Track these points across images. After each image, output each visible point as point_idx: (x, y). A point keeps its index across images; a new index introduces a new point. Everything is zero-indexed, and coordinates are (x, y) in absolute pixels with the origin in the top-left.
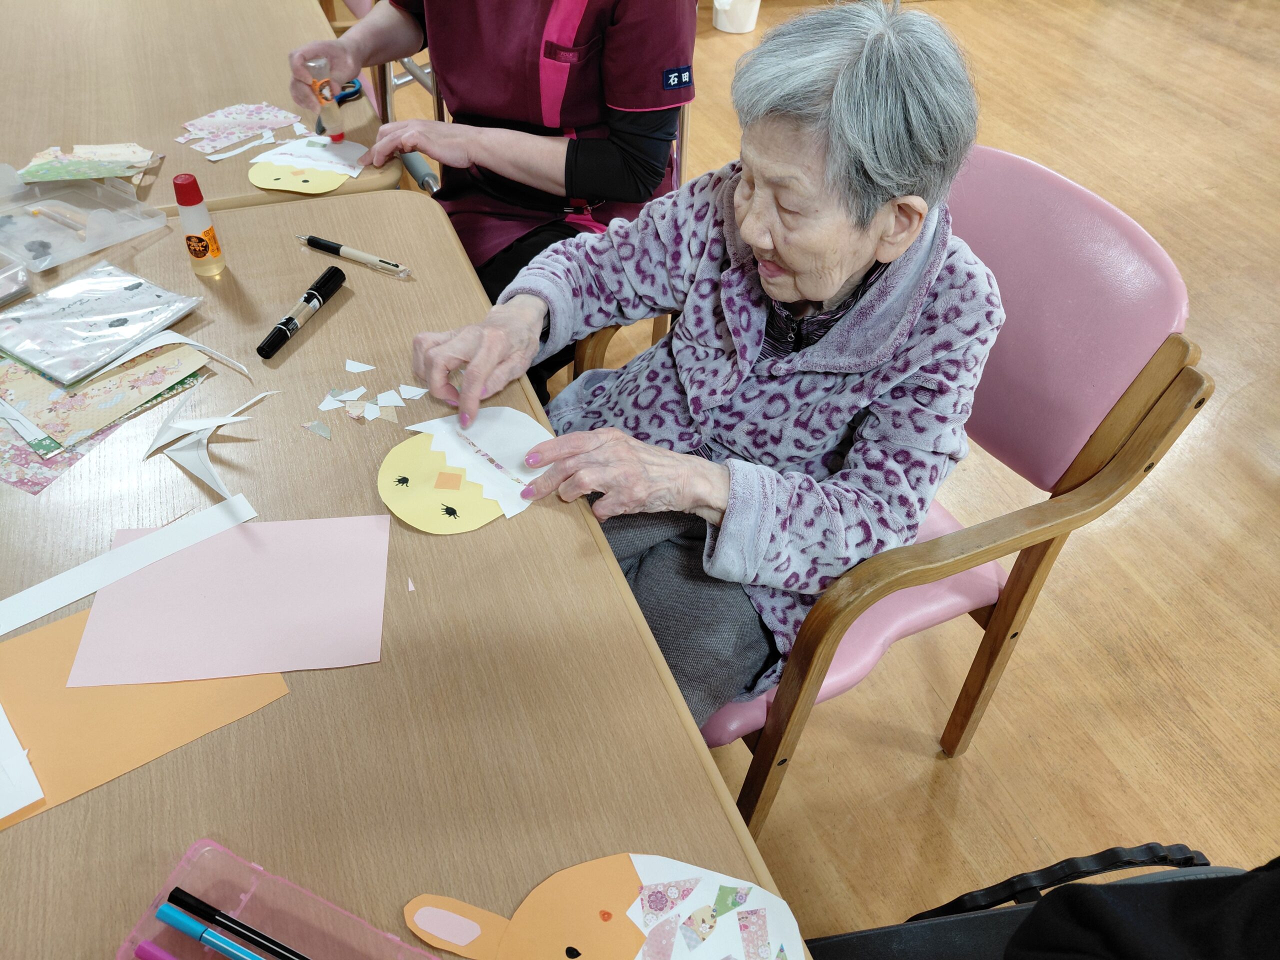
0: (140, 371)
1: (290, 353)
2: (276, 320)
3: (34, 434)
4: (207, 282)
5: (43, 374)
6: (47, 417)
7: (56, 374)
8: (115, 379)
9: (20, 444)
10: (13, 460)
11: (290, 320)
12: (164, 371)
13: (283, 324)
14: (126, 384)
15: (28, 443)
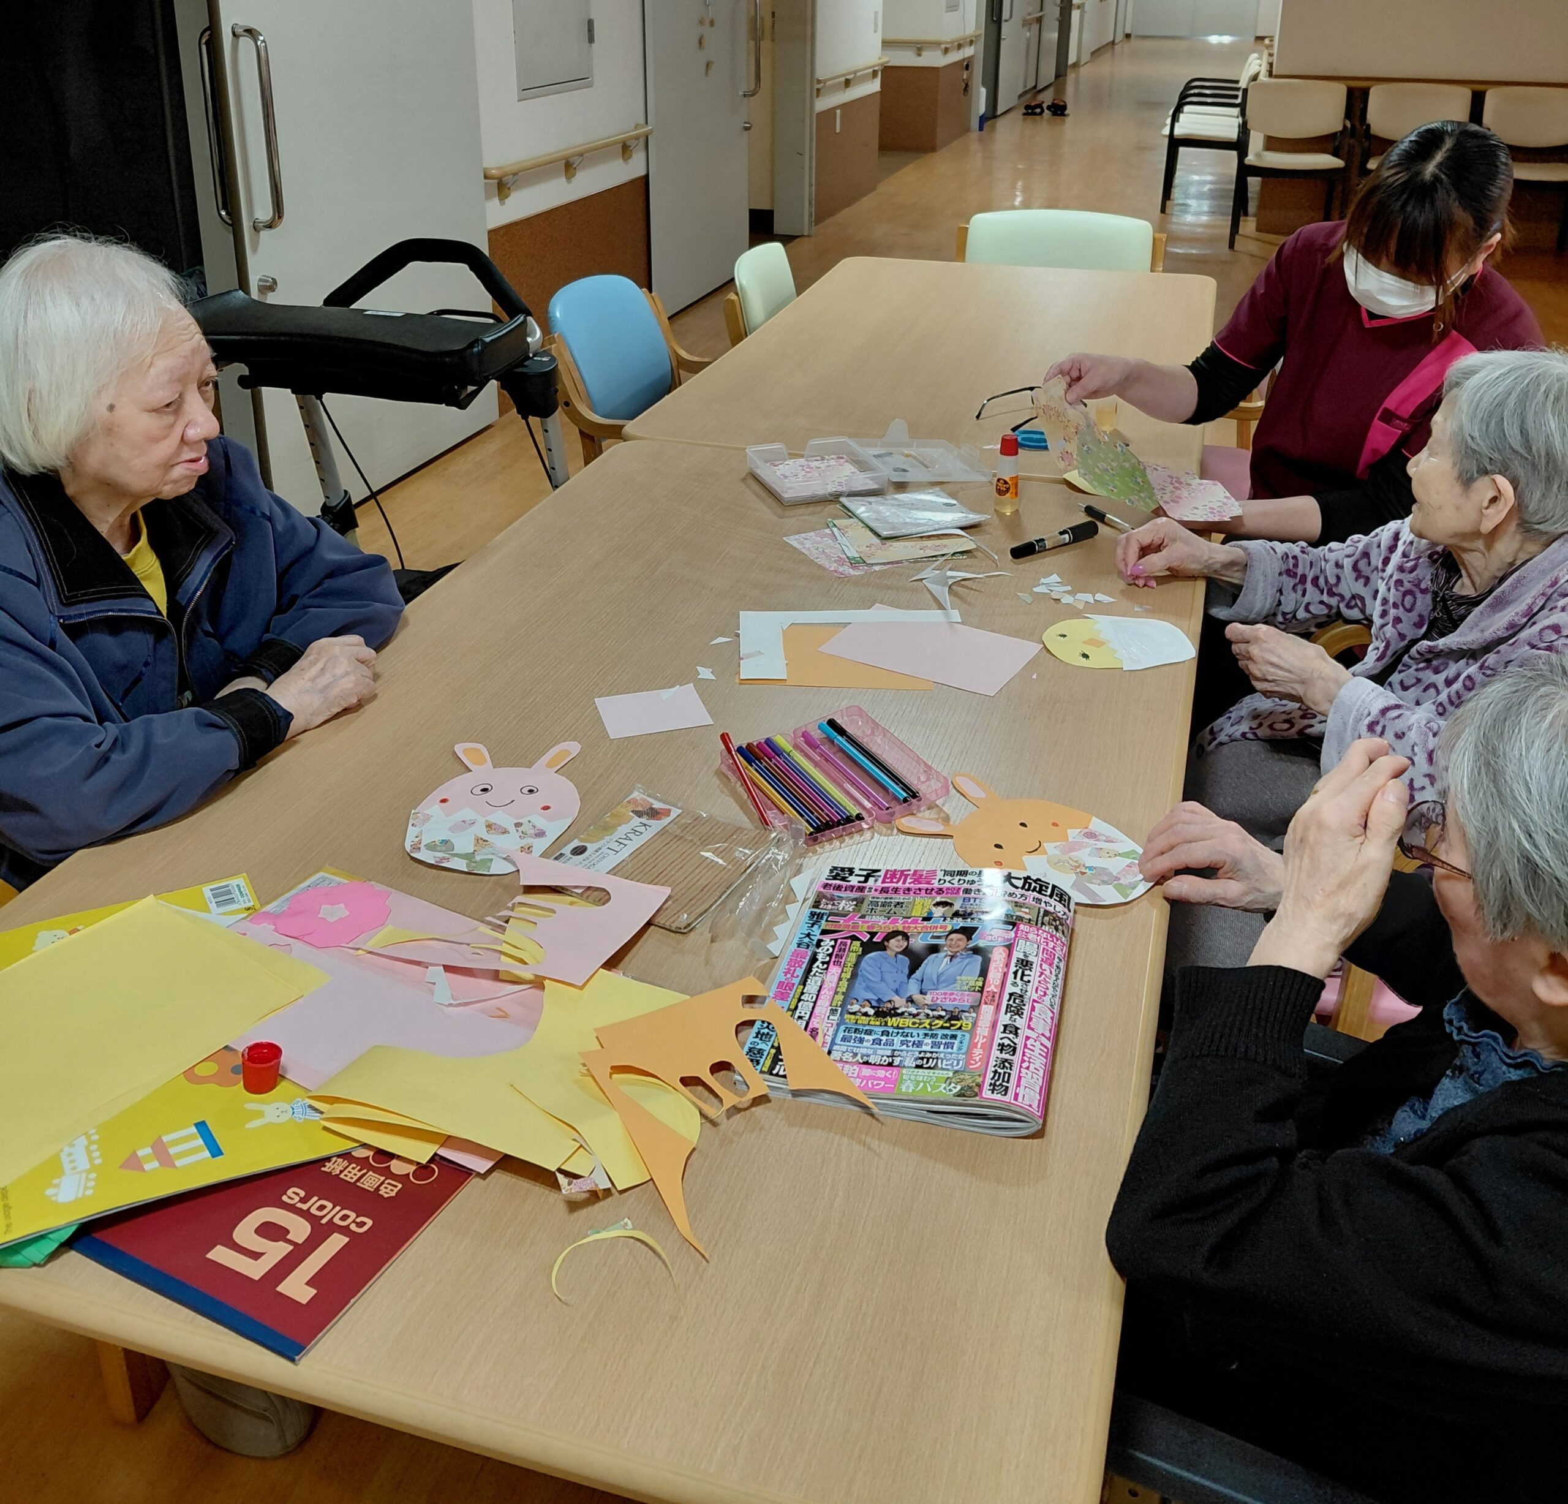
0: (929, 543)
1: (1032, 560)
2: (1032, 538)
3: (852, 553)
4: (1000, 515)
5: (872, 530)
6: (863, 549)
7: (879, 531)
8: (914, 543)
9: (843, 556)
10: (835, 561)
11: (1043, 540)
12: (945, 546)
13: (1036, 541)
14: (918, 547)
15: (848, 557)
